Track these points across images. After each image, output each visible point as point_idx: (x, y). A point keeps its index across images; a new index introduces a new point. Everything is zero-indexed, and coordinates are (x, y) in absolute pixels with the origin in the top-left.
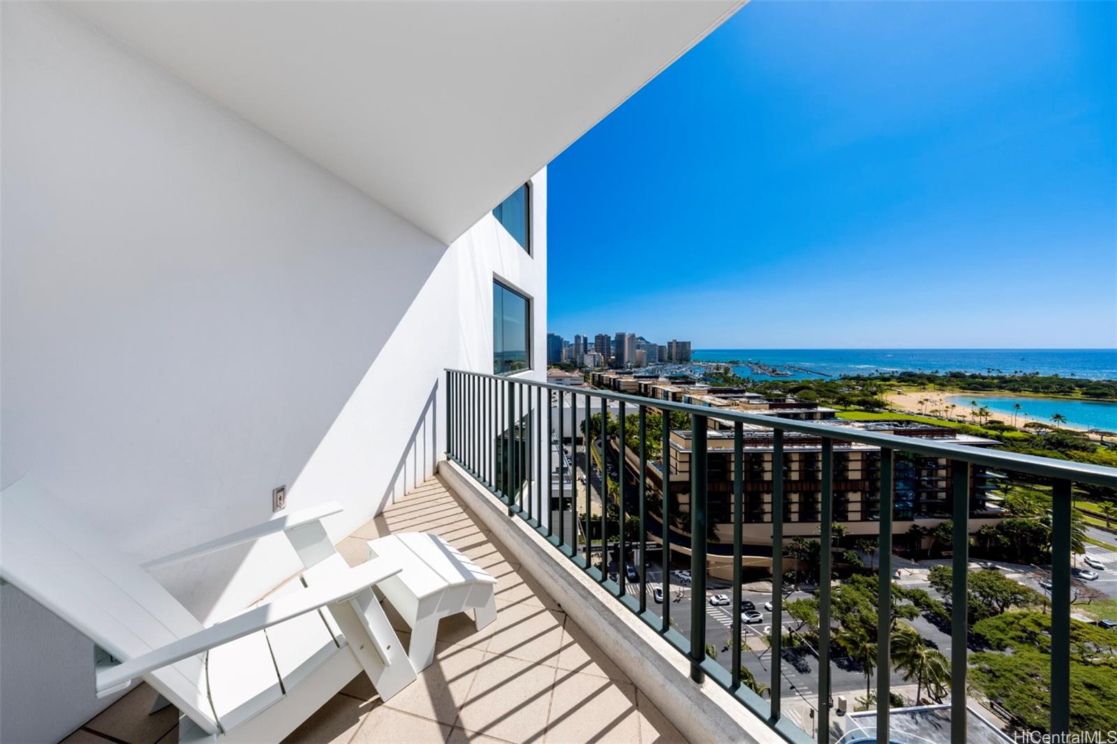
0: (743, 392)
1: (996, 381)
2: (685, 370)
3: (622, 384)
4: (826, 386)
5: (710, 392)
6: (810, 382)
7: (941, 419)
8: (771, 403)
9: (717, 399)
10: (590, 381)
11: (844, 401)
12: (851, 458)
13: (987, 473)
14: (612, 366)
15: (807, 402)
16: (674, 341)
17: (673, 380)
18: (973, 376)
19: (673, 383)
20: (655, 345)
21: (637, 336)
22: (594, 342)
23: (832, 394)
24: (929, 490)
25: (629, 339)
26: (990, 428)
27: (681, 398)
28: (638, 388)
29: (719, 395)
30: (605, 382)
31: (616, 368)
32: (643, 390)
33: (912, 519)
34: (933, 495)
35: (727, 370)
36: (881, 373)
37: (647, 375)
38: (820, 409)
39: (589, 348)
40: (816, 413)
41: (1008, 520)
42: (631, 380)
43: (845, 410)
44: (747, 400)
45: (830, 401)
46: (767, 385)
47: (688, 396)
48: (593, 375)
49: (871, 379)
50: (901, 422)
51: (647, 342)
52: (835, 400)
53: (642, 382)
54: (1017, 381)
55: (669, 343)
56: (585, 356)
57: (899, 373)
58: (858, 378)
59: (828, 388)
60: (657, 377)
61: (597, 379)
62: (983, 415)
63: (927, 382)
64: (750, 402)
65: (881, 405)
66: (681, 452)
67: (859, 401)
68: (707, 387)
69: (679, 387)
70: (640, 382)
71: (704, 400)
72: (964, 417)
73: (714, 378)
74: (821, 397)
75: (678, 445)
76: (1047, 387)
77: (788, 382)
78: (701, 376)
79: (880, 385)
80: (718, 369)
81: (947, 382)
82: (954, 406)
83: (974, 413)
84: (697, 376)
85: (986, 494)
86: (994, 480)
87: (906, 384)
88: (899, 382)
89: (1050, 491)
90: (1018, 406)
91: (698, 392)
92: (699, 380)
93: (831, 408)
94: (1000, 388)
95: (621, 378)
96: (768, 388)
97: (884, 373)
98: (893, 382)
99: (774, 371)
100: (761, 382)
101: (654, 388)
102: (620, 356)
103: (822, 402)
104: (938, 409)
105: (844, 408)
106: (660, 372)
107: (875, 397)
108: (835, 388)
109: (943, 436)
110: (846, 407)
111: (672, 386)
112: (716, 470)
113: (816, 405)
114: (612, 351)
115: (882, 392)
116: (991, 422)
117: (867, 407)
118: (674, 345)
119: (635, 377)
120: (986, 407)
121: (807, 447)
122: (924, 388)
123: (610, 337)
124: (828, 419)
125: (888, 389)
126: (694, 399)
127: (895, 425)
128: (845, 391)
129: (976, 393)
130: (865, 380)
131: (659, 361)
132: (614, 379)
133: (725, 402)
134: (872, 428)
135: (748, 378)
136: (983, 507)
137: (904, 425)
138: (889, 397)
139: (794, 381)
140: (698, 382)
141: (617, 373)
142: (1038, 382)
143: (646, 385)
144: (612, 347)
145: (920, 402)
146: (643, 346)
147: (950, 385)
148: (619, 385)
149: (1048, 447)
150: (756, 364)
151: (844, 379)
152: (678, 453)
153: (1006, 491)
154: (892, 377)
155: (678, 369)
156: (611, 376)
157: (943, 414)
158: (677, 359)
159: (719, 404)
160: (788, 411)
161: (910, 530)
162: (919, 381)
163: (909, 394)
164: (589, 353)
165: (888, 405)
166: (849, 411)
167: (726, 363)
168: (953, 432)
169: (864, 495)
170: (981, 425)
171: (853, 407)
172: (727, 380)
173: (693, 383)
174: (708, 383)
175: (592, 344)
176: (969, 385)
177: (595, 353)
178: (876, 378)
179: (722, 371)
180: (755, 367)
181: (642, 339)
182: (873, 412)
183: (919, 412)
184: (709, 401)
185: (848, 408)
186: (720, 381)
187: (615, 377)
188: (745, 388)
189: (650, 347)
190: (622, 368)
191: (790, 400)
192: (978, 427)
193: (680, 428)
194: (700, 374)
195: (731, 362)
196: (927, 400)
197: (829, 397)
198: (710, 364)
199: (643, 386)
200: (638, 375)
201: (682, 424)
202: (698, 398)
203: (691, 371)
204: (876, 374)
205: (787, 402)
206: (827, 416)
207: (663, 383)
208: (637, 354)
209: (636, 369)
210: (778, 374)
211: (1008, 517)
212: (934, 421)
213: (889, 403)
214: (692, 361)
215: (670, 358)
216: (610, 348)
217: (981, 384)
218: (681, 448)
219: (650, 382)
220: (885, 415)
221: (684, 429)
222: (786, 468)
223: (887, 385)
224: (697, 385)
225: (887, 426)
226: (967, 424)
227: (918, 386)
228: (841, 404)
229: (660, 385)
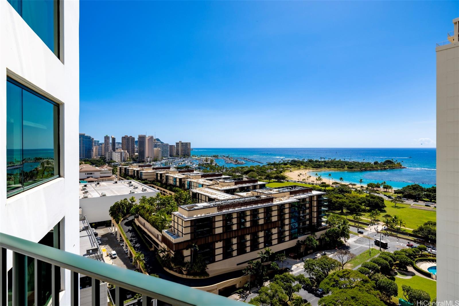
0: (221, 175)
1: (323, 163)
2: (187, 162)
3: (144, 174)
4: (261, 169)
5: (203, 176)
6: (253, 167)
7: (306, 183)
8: (236, 181)
9: (207, 181)
10: (118, 173)
11: (268, 177)
12: (273, 210)
13: (322, 208)
14: (135, 161)
15: (253, 179)
16: (180, 142)
17: (180, 169)
18: (316, 161)
19: (180, 172)
20: (167, 145)
21: (154, 138)
22: (121, 142)
23: (264, 174)
24: (303, 221)
25: (148, 140)
26: (322, 186)
27: (185, 182)
28: (155, 177)
29: (208, 178)
30: (130, 173)
31: (139, 162)
32: (159, 178)
33: (297, 238)
34: (304, 223)
35: (212, 161)
36: (283, 161)
37: (162, 166)
38: (259, 183)
39: (116, 146)
40: (257, 185)
41: (329, 229)
42: (150, 170)
43: (269, 182)
44: (223, 180)
45: (263, 177)
46: (233, 170)
47: (189, 180)
48: (121, 168)
49: (280, 164)
50: (292, 187)
51: (162, 143)
52: (265, 177)
53: (159, 172)
54: (329, 163)
55: (177, 143)
56: (113, 153)
57: (291, 160)
58: (274, 164)
59: (262, 170)
60: (169, 168)
61: (124, 171)
62: (320, 180)
63: (301, 165)
64: (225, 182)
65: (284, 178)
66: (185, 220)
67: (275, 176)
68: (201, 173)
69: (184, 175)
70: (157, 172)
71: (199, 182)
72: (314, 181)
73: (205, 167)
74: (259, 176)
75: (184, 216)
76: (338, 166)
77: (244, 168)
78: (197, 166)
79: (283, 167)
80: (206, 161)
81: (308, 164)
82: (310, 176)
83: (317, 179)
84: (194, 166)
85: (322, 218)
86: (324, 211)
87: (293, 166)
88: (290, 165)
89: (340, 213)
90: (330, 174)
91: (196, 177)
92: (196, 169)
93: (263, 182)
94: (325, 166)
95: (143, 170)
96: (234, 172)
97: (285, 161)
98: (288, 166)
99: (236, 161)
100: (230, 168)
101: (167, 176)
102: (142, 153)
103: (260, 178)
104: (305, 178)
105: (269, 181)
106: (171, 164)
107: (282, 174)
108: (265, 170)
109: (307, 192)
110: (270, 180)
111: (179, 174)
112: (207, 229)
113: (256, 181)
114: (136, 149)
115: (284, 171)
116: (323, 183)
117: (278, 180)
118: (180, 145)
119: (153, 169)
120: (321, 176)
121: (254, 206)
122: (300, 168)
123: (134, 138)
124: (263, 188)
125: (286, 169)
126: (194, 182)
127: (290, 189)
128: (269, 171)
129: (317, 169)
130: (277, 165)
131: (170, 156)
132: (138, 171)
133: (211, 182)
134: (281, 191)
135: (223, 166)
136: (321, 225)
137: (293, 188)
138: (287, 174)
139: (247, 167)
140: (195, 170)
141: (139, 166)
142: (335, 163)
143: (161, 174)
144: (135, 146)
145: (299, 175)
146: (159, 145)
147: (309, 166)
148: (141, 175)
149: (339, 192)
150: (227, 157)
151: (268, 165)
152: (183, 221)
153: (328, 215)
154: (288, 162)
155: (183, 162)
156: (135, 169)
157: (307, 181)
158: (182, 155)
159: (208, 184)
160: (244, 185)
161: (297, 244)
162: (298, 165)
163: (294, 172)
164: (117, 150)
165: (286, 178)
166: (271, 182)
167: (211, 157)
168: (311, 190)
169: (279, 229)
170: (319, 185)
171: (273, 180)
172: (212, 168)
173: (192, 171)
174: (201, 170)
175: (119, 143)
176: (315, 165)
177: (122, 151)
178: (282, 164)
179: (209, 162)
180: (227, 159)
181: (158, 140)
182: (281, 182)
183: (298, 181)
184: (202, 183)
185: (271, 181)
186: (208, 169)
187: (138, 169)
188: (222, 173)
189: (164, 146)
190: (143, 162)
191: (245, 179)
192: (318, 186)
193: (184, 204)
194: (196, 165)
195: (214, 156)
196: (301, 174)
197: (262, 175)
198: (202, 157)
199: (159, 175)
200: (155, 167)
201: (185, 200)
202: (195, 181)
203: (191, 163)
204: (282, 162)
205: (243, 180)
206: (262, 186)
207: (173, 172)
208: (155, 152)
209: (154, 163)
210: (238, 163)
211: (329, 228)
212: (303, 185)
213: (287, 177)
214: (191, 156)
215: (178, 154)
216: (134, 146)
217: (319, 165)
218: (186, 217)
219: (164, 172)
220: (286, 184)
221: (187, 204)
222: (244, 220)
223: (286, 167)
224: (195, 172)
225: (287, 190)
226: (315, 185)
227: (297, 167)
228: (267, 179)
229: (171, 174)
